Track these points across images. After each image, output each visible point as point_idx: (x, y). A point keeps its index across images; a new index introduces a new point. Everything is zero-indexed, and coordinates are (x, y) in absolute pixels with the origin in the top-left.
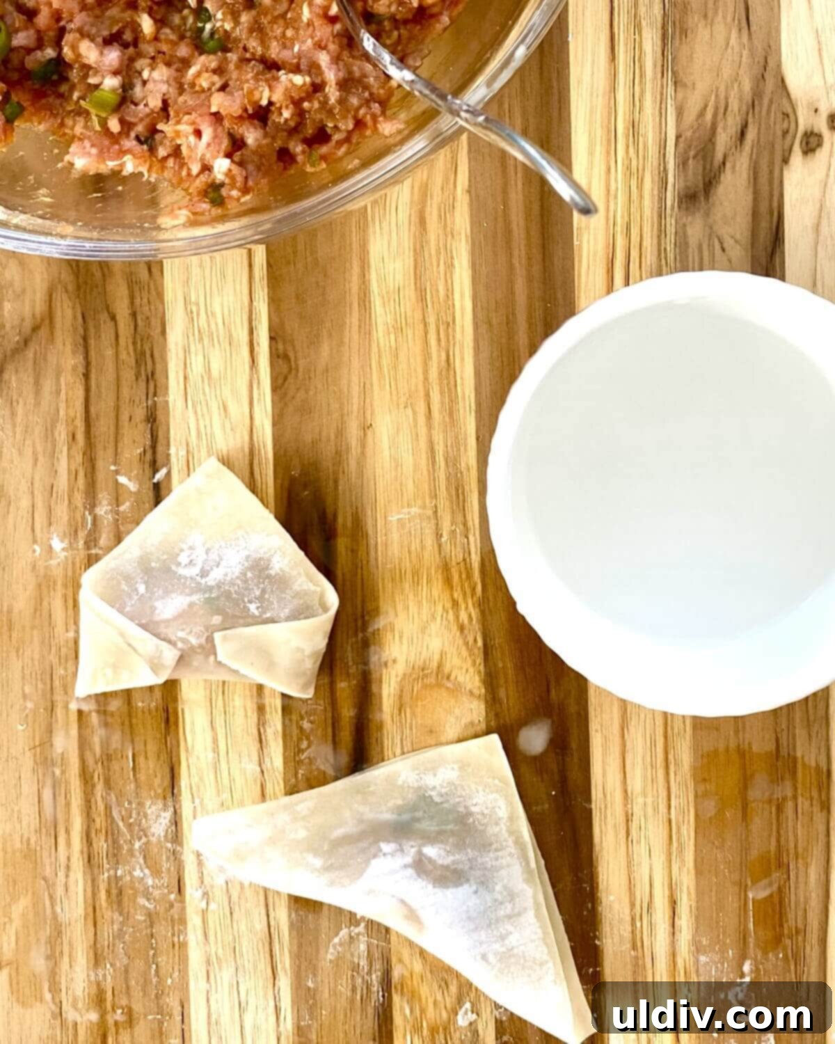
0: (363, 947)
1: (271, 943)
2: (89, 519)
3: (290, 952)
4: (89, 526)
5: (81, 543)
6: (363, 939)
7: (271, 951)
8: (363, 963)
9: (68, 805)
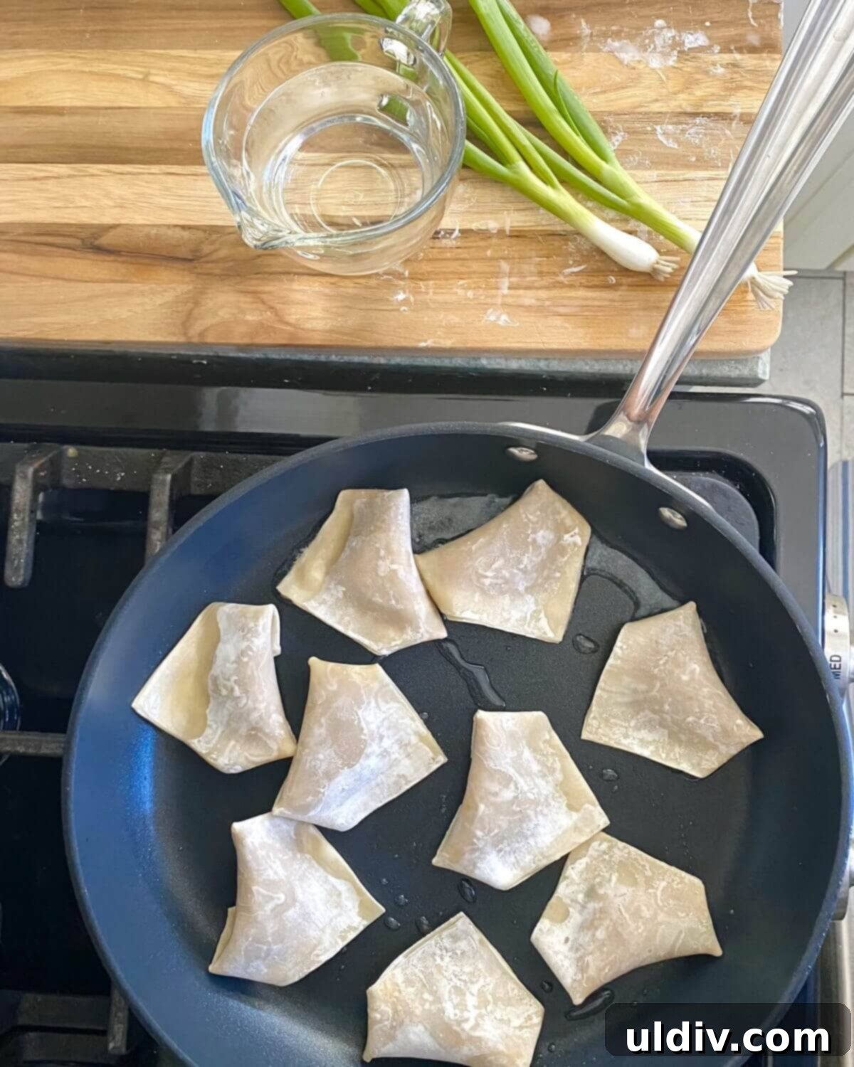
0: (670, 127)
1: (666, 181)
2: (385, 277)
3: (672, 170)
4: (390, 277)
5: (402, 283)
6: (664, 127)
7: (671, 181)
8: (680, 127)
9: (569, 298)
